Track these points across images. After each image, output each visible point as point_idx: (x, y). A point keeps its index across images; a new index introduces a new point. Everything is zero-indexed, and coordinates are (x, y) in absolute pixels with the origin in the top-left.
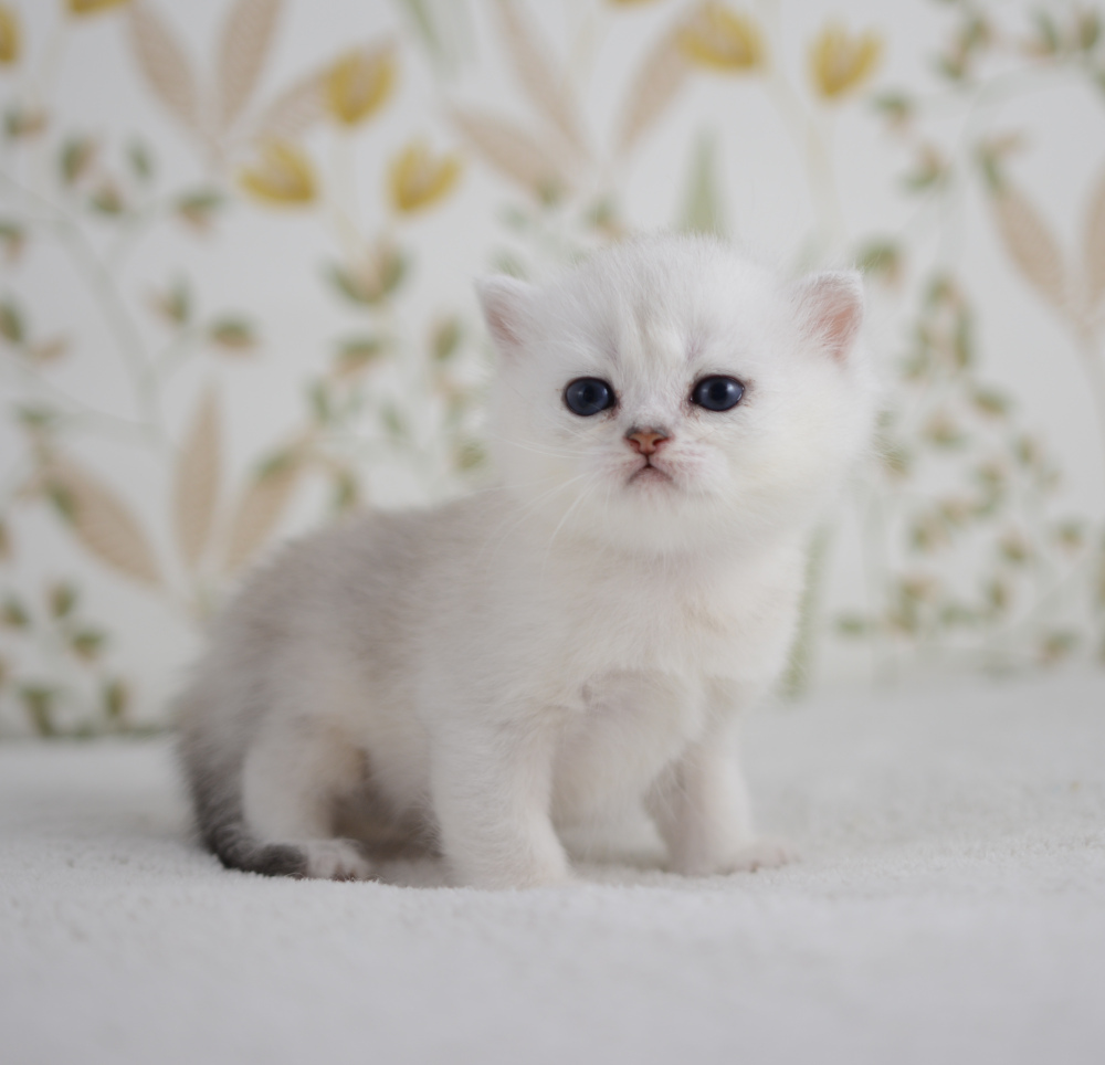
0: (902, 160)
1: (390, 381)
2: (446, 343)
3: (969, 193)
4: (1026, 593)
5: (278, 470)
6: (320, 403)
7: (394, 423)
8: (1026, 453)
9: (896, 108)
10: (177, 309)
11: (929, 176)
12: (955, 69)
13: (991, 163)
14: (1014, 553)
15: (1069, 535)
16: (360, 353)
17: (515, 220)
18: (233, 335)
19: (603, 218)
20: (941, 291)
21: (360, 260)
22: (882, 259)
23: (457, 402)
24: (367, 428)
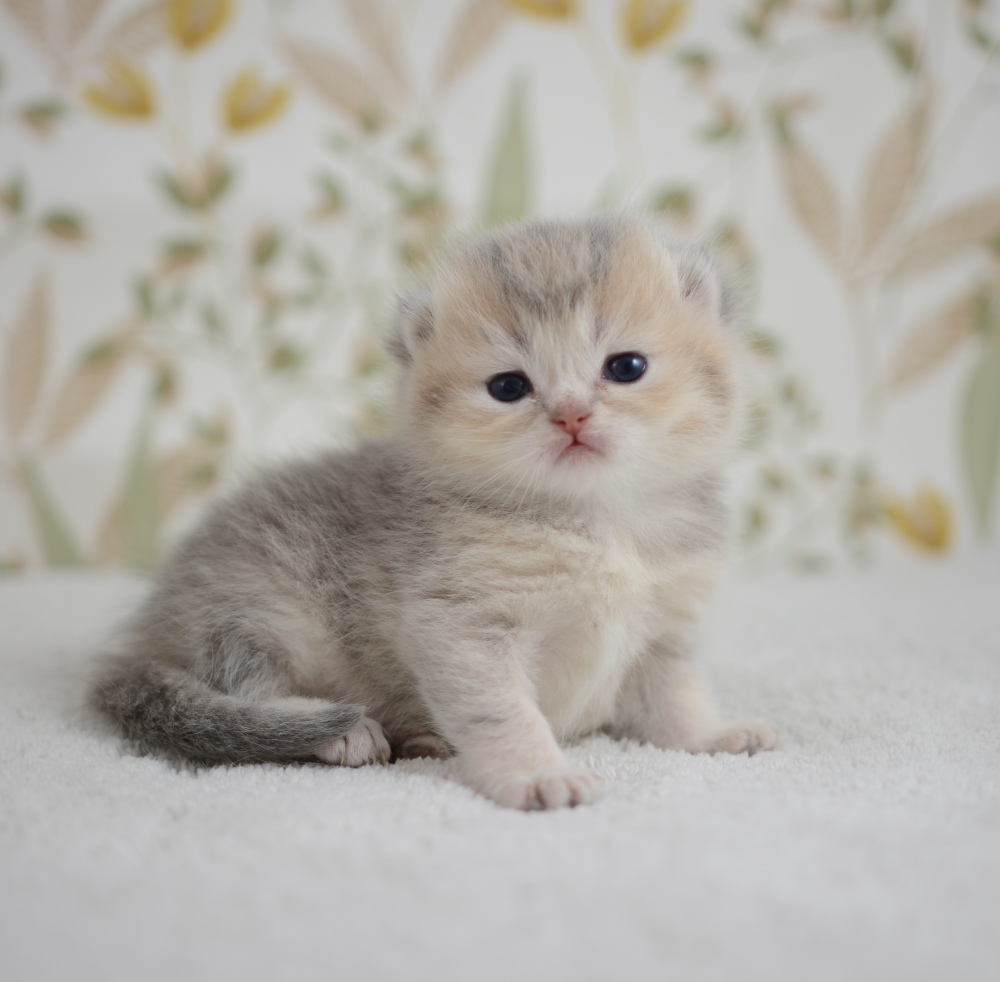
0: (700, 112)
1: (210, 280)
2: (265, 250)
3: (760, 149)
4: (782, 518)
5: (102, 357)
6: (144, 296)
7: (213, 321)
8: (790, 393)
9: (698, 62)
10: (13, 199)
11: (724, 129)
12: (755, 29)
13: (782, 120)
14: (774, 482)
15: (824, 469)
16: (184, 253)
17: (338, 144)
18: (64, 226)
19: (419, 147)
20: (729, 236)
21: (190, 168)
22: (676, 202)
23: (273, 306)
24: (187, 324)
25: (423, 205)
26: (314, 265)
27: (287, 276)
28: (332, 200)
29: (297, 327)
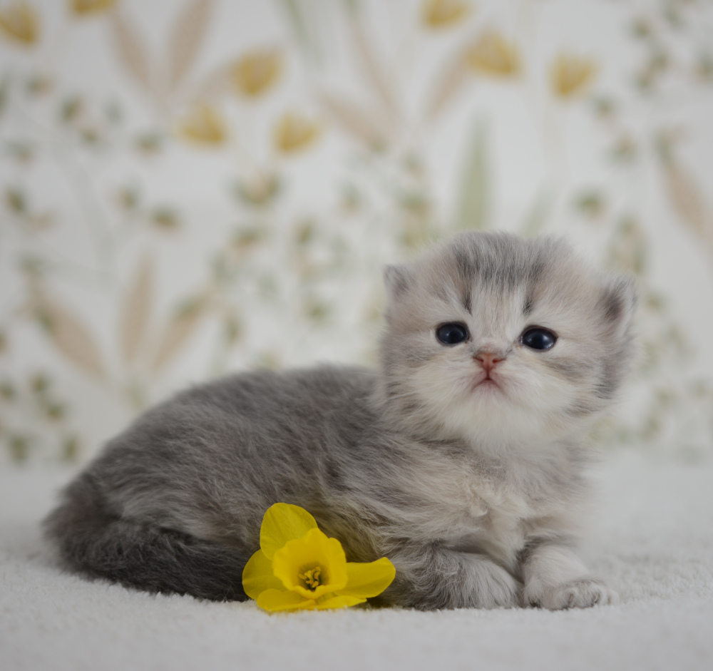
0: (604, 140)
2: (305, 235)
5: (189, 312)
6: (222, 271)
7: (268, 287)
9: (605, 108)
10: (129, 200)
11: (624, 152)
12: (645, 82)
13: (665, 147)
15: (700, 390)
16: (247, 238)
18: (166, 220)
19: (413, 165)
20: (628, 227)
22: (590, 204)
23: (309, 275)
24: (249, 288)
25: (416, 205)
26: (340, 246)
27: (320, 254)
28: (352, 201)
29: (328, 290)
